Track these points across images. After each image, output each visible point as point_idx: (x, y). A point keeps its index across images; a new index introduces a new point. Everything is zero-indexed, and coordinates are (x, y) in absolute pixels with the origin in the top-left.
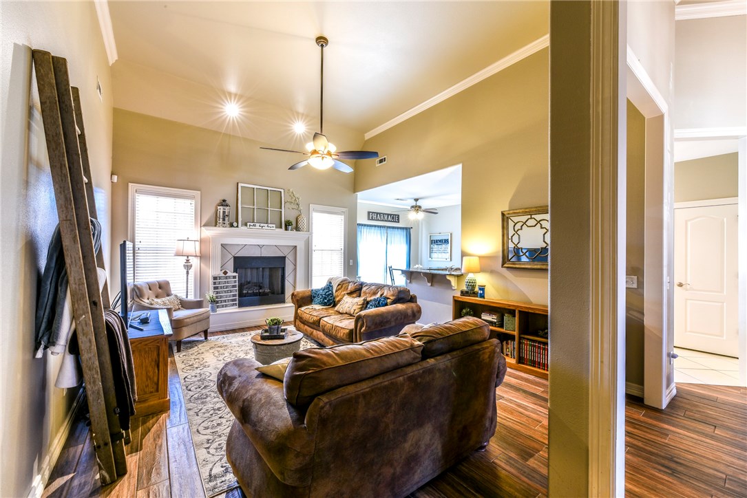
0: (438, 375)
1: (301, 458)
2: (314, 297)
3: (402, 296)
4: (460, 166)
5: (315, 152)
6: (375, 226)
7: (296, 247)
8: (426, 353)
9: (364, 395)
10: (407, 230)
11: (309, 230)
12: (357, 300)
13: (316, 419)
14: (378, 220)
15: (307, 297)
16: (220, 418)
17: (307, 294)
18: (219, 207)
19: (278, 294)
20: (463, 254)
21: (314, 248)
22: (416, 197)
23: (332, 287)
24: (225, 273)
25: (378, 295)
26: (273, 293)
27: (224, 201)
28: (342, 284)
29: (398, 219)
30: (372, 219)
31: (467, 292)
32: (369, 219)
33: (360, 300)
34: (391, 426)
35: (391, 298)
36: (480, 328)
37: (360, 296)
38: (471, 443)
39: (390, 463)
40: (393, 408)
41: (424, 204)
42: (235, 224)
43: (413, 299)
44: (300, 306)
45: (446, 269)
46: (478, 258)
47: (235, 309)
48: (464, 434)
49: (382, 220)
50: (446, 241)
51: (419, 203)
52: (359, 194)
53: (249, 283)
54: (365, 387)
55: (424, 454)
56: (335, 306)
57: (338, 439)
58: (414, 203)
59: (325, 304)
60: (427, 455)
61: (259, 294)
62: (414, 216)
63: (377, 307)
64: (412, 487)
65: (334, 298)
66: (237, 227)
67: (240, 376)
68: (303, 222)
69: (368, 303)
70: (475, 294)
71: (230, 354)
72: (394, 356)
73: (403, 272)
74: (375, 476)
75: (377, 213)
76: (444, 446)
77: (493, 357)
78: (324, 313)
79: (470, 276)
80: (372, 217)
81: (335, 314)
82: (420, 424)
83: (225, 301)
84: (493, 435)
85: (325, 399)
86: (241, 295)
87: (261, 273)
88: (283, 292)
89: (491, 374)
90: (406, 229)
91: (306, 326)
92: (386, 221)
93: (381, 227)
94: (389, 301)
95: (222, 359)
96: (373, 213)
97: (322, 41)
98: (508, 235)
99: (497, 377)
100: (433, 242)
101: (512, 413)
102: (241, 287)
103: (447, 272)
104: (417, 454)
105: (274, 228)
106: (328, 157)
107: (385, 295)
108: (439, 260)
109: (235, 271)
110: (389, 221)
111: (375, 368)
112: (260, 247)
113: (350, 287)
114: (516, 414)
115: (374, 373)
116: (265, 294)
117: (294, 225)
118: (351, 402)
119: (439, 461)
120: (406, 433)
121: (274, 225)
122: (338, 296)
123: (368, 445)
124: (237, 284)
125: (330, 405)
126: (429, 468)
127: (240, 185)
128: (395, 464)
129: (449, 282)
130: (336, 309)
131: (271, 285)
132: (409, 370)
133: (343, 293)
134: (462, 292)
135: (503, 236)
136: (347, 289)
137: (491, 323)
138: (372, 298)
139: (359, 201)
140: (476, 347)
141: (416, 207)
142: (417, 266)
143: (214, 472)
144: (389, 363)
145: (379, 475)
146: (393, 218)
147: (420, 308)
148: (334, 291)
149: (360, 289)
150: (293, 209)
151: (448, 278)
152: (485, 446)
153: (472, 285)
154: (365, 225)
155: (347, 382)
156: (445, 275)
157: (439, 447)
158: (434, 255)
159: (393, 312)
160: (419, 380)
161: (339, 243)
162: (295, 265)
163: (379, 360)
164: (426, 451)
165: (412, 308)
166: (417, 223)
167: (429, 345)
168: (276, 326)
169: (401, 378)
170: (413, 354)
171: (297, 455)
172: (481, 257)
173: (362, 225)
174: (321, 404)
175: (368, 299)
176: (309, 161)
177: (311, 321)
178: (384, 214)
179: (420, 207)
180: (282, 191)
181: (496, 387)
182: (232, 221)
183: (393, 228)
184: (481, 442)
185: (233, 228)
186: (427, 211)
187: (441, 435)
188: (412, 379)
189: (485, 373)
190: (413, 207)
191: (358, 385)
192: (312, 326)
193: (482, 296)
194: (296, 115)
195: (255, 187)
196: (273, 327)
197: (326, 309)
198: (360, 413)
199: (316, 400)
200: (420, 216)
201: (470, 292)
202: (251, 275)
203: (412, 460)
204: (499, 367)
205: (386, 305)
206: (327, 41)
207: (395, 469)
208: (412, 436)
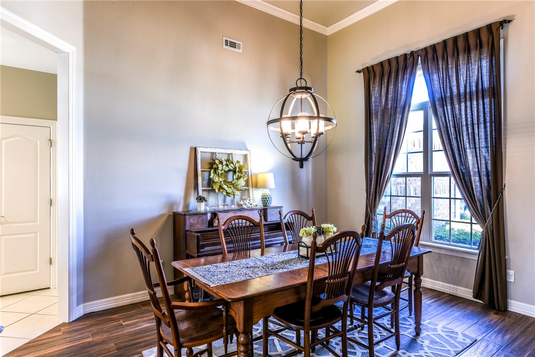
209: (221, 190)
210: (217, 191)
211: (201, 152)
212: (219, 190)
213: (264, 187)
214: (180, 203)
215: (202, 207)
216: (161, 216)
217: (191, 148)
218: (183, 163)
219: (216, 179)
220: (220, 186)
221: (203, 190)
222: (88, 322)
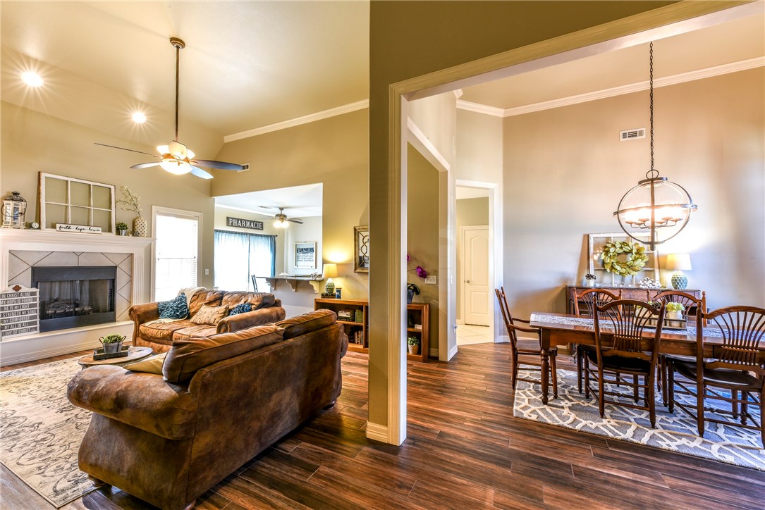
0: (295, 350)
1: (187, 415)
2: (162, 310)
3: (267, 301)
4: (320, 185)
5: (168, 156)
6: (236, 233)
7: (132, 255)
8: (287, 335)
9: (238, 366)
10: (272, 238)
11: (151, 233)
12: (217, 309)
13: (199, 385)
14: (239, 226)
15: (153, 311)
16: (48, 446)
17: (152, 308)
18: (5, 202)
19: (105, 311)
20: (324, 262)
21: (157, 256)
22: (281, 206)
23: (185, 298)
24: (17, 288)
25: (242, 302)
26: (96, 310)
27: (16, 194)
28: (197, 295)
29: (262, 227)
30: (232, 225)
31: (327, 295)
32: (228, 225)
33: (222, 309)
34: (259, 389)
35: (256, 303)
36: (330, 315)
37: (220, 305)
38: (323, 401)
39: (258, 418)
40: (260, 376)
41: (289, 213)
42: (35, 225)
43: (277, 304)
44: (142, 322)
45: (310, 276)
46: (335, 265)
47: (35, 335)
48: (317, 394)
49: (244, 227)
50: (312, 250)
51: (284, 212)
52: (217, 199)
53: (56, 300)
54: (238, 360)
55: (286, 410)
56: (189, 317)
57: (216, 399)
58: (279, 212)
59: (177, 317)
60: (287, 412)
61: (76, 313)
62: (278, 225)
63: (241, 312)
64: (275, 438)
65: (188, 310)
66: (39, 228)
67: (104, 377)
68: (142, 225)
69: (230, 311)
70: (333, 296)
71: (39, 387)
72: (262, 338)
73: (268, 279)
74: (246, 429)
75: (238, 220)
76: (300, 405)
77: (338, 336)
78: (176, 326)
79: (330, 281)
80: (232, 223)
81: (191, 326)
82: (282, 388)
83: (17, 326)
84: (339, 395)
85: (206, 369)
86: (43, 316)
87: (78, 288)
88: (112, 308)
89: (337, 348)
90: (271, 236)
91: (151, 343)
92: (248, 228)
93: (242, 234)
94: (253, 306)
95: (26, 393)
96: (233, 218)
97: (178, 43)
98: (359, 245)
99: (341, 350)
100: (299, 250)
101: (356, 382)
102: (43, 306)
103: (311, 278)
104: (279, 410)
105: (100, 232)
106: (185, 163)
107: (249, 301)
108: (305, 268)
109: (35, 284)
110: (252, 228)
111: (246, 346)
112: (78, 254)
113: (208, 297)
114: (358, 381)
115: (245, 350)
116: (83, 313)
117: (130, 228)
118: (228, 371)
119: (297, 416)
120: (271, 394)
121: (100, 229)
122: (193, 307)
123: (241, 404)
124: (38, 302)
125: (211, 374)
126: (289, 422)
127: (43, 176)
128: (262, 419)
129: (312, 287)
130: (192, 320)
131: (92, 301)
132: (273, 347)
133: (199, 304)
134: (322, 295)
135: (355, 247)
136: (205, 299)
137: (346, 319)
138: (235, 306)
139: (216, 205)
140: (325, 329)
141: (281, 215)
142: (282, 274)
143: (58, 488)
144: (258, 343)
145: (249, 428)
146: (256, 225)
147: (284, 311)
148: (188, 302)
149: (221, 299)
150: (127, 209)
151: (311, 283)
152: (333, 405)
153: (331, 288)
154: (223, 232)
155: (224, 358)
156: (308, 281)
157: (297, 405)
158: (299, 263)
159: (257, 316)
160: (281, 354)
161: (192, 249)
162: (131, 276)
163: (250, 341)
164: (286, 408)
165: (277, 311)
166: (282, 231)
167: (289, 330)
168: (117, 344)
169: (267, 353)
170: (276, 336)
171: (183, 413)
172: (338, 264)
173: (220, 231)
174: (204, 373)
175: (231, 307)
176: (160, 164)
177: (160, 336)
178: (245, 220)
179: (285, 216)
180: (112, 188)
181: (340, 358)
182: (30, 222)
183: (256, 235)
184: (330, 401)
185: (31, 230)
186: (291, 220)
187: (298, 395)
188: (275, 353)
189: (332, 347)
190: (277, 215)
191: (233, 359)
192: (161, 341)
193: (339, 297)
194: (136, 103)
195: (69, 179)
196: (112, 344)
197: (178, 322)
198: (234, 380)
199: (199, 371)
200: (286, 224)
201: (330, 293)
202: (61, 291)
203: (276, 416)
204: (342, 343)
205: (251, 310)
206: (184, 44)
207: (262, 422)
208: (275, 397)
209: (613, 270)
210: (608, 270)
211: (594, 238)
212: (611, 270)
213: (672, 269)
214: (573, 279)
215: (591, 283)
216: (557, 288)
217: (584, 235)
218: (576, 246)
219: (608, 260)
220: (612, 266)
221: (595, 270)
222: (503, 346)
